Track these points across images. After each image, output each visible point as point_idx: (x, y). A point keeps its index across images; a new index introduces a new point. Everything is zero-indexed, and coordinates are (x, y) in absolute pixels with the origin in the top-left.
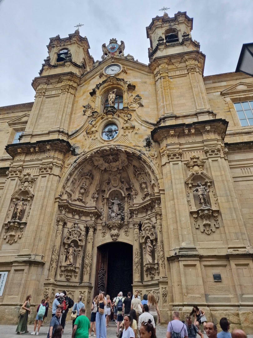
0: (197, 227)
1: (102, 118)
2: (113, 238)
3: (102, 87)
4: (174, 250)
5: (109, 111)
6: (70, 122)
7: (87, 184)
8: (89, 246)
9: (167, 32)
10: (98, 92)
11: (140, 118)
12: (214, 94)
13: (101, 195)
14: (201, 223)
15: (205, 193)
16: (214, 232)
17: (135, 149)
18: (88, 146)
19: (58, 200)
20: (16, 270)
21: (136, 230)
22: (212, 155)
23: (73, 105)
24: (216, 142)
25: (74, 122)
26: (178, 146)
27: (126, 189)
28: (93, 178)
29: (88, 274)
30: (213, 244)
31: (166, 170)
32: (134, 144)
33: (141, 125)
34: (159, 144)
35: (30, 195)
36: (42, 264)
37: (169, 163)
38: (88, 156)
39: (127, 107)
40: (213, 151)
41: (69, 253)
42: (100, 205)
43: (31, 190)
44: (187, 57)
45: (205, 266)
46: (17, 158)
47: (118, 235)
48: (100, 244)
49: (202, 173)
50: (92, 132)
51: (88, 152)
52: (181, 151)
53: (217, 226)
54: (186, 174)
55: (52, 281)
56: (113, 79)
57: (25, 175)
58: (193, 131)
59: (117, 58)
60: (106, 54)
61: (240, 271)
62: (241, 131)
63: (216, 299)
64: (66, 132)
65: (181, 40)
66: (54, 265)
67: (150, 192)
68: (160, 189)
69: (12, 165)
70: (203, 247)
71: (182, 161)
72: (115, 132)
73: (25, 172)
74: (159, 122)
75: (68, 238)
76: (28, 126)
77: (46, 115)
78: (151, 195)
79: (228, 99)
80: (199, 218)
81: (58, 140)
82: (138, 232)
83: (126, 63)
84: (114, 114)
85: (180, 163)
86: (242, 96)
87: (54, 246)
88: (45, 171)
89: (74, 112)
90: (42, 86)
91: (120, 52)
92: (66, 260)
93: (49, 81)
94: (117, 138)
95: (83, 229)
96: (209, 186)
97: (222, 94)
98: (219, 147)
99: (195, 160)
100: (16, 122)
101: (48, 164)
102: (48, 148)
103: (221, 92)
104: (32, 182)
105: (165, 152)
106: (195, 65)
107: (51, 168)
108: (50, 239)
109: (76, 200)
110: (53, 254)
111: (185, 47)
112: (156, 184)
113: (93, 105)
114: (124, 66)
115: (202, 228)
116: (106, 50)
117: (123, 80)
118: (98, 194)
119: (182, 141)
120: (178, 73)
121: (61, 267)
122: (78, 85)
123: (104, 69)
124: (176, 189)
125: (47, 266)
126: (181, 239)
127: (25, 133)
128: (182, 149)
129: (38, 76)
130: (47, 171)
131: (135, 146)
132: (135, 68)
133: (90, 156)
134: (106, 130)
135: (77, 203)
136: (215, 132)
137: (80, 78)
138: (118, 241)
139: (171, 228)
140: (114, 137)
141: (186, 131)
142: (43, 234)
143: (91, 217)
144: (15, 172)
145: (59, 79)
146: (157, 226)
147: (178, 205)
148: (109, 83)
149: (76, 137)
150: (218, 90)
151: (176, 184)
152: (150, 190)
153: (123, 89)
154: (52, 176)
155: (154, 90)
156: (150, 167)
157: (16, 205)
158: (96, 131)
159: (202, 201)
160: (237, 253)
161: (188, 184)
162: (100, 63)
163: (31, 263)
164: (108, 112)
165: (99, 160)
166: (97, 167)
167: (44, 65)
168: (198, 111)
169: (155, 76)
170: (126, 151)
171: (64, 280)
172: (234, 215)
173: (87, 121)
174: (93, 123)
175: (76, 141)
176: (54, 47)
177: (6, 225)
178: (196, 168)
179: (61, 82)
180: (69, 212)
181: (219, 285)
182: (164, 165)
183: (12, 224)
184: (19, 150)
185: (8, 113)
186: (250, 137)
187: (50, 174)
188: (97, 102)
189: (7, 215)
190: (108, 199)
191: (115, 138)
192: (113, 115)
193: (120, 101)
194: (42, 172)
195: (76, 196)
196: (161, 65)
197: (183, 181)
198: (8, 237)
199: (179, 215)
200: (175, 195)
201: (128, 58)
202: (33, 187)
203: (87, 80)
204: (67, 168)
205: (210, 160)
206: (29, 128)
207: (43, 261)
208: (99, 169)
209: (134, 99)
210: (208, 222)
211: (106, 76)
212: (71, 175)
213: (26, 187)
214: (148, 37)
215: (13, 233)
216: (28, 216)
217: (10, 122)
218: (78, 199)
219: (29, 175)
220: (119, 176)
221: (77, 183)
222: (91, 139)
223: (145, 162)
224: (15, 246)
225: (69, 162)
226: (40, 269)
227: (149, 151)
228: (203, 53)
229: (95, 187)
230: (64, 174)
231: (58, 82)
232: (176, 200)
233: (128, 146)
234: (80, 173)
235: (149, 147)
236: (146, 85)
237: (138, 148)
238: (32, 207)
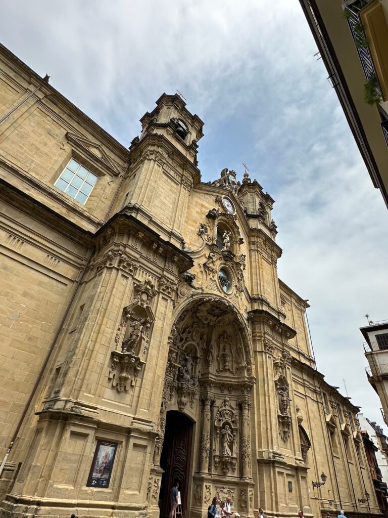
0: (280, 432)
2: (182, 407)
4: (268, 452)
10: (217, 221)
14: (282, 428)
16: (288, 441)
17: (242, 319)
18: (205, 284)
20: (135, 445)
21: (208, 407)
22: (287, 361)
26: (271, 339)
27: (202, 349)
30: (287, 452)
32: (242, 312)
37: (265, 353)
38: (207, 298)
47: (184, 405)
49: (283, 377)
50: (212, 269)
51: (207, 293)
53: (289, 434)
57: (146, 283)
58: (280, 330)
60: (225, 181)
68: (253, 376)
73: (145, 276)
77: (163, 199)
80: (282, 424)
84: (231, 262)
85: (272, 357)
88: (166, 291)
90: (163, 152)
93: (173, 154)
94: (232, 296)
99: (281, 361)
100: (82, 144)
101: (171, 283)
102: (175, 259)
104: (151, 298)
105: (263, 339)
113: (208, 230)
115: (282, 435)
116: (227, 177)
117: (238, 228)
120: (267, 257)
123: (223, 197)
126: (274, 442)
128: (274, 344)
138: (184, 411)
141: (277, 328)
143: (171, 372)
144: (128, 264)
145: (183, 164)
158: (216, 272)
161: (277, 385)
162: (221, 186)
165: (206, 307)
173: (204, 247)
174: (214, 259)
177: (117, 355)
178: (281, 370)
179: (183, 169)
181: (291, 495)
182: (259, 352)
184: (140, 234)
185: (70, 116)
187: (171, 300)
194: (163, 290)
196: (259, 239)
197: (274, 380)
198: (116, 377)
204: (180, 297)
210: (285, 429)
211: (223, 207)
212: (182, 310)
213: (144, 302)
216: (145, 353)
217: (71, 136)
219: (151, 285)
222: (209, 277)
225: (184, 290)
230: (176, 304)
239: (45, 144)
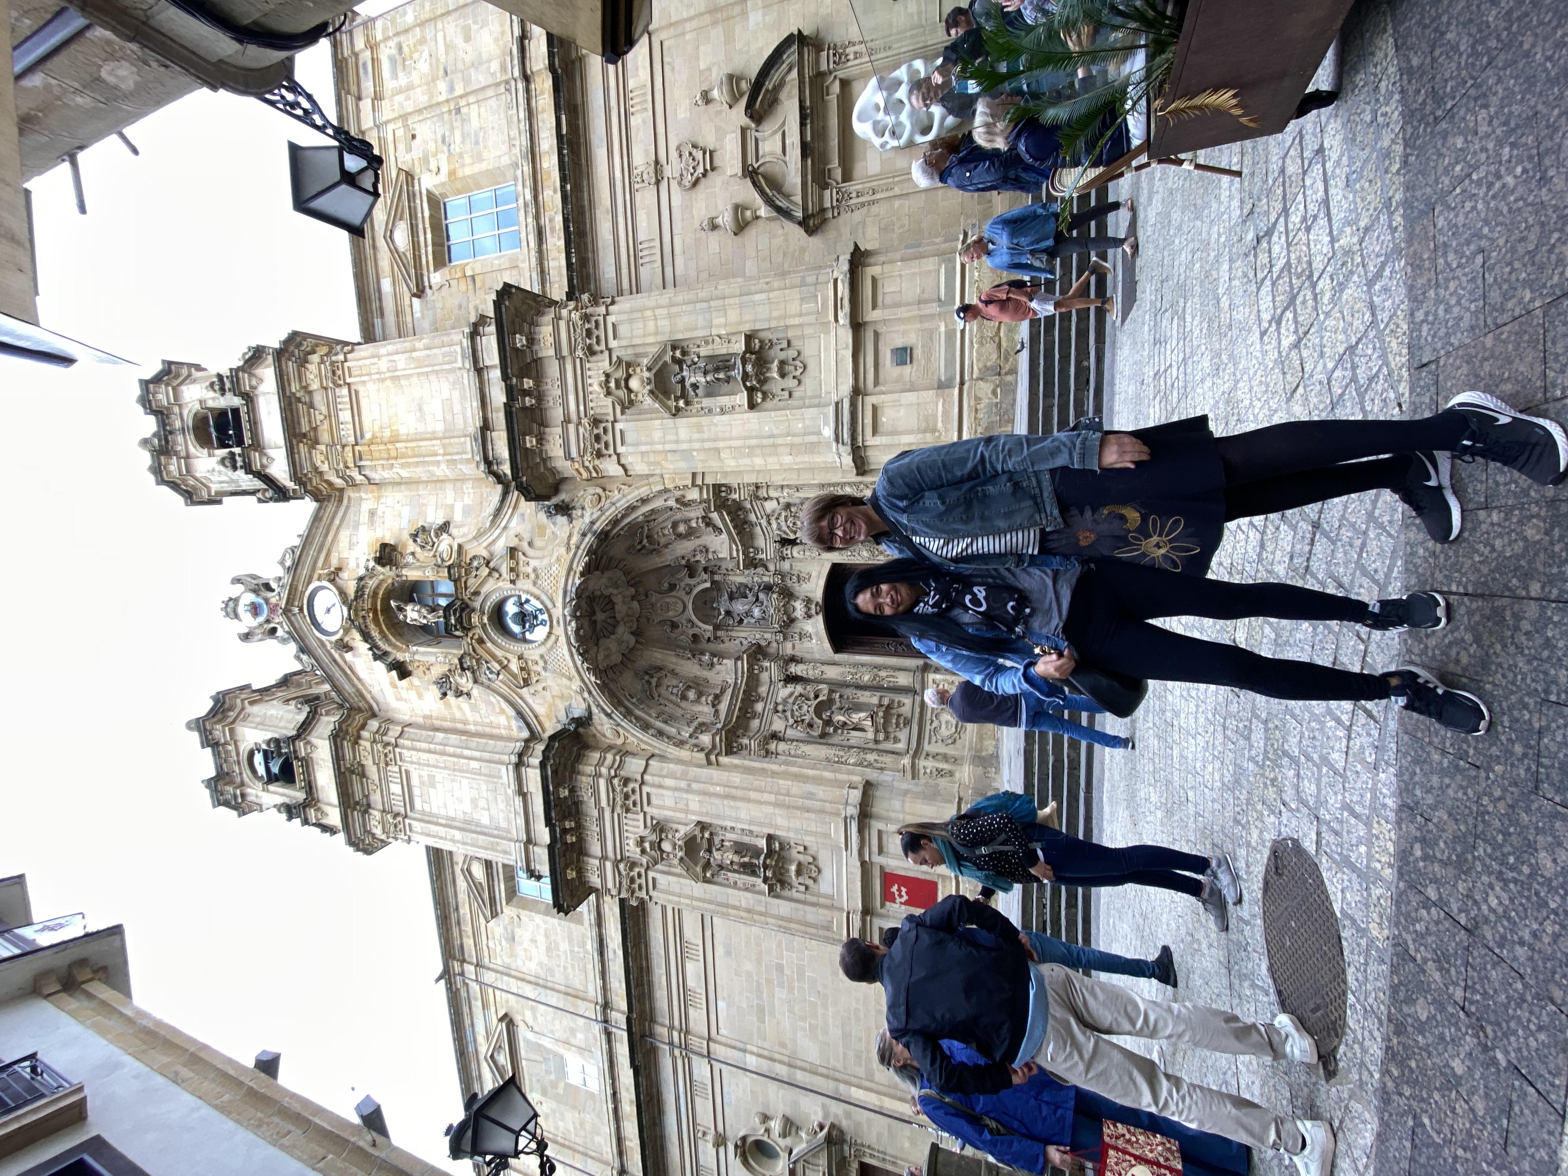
0: (786, 394)
1: (481, 641)
2: (813, 612)
3: (380, 643)
4: (840, 456)
5: (459, 620)
6: (491, 737)
7: (675, 682)
8: (832, 673)
9: (204, 440)
10: (401, 656)
11: (485, 533)
12: (417, 315)
13: (704, 645)
14: (776, 383)
15: (703, 365)
16: (799, 353)
17: (578, 548)
18: (565, 681)
19: (713, 758)
20: (881, 851)
21: (795, 554)
22: (598, 337)
23: (437, 730)
24: (563, 324)
25: (491, 725)
26: (572, 428)
27: (691, 576)
28: (660, 669)
29: (897, 674)
30: (828, 359)
31: (638, 467)
32: (563, 550)
33: (505, 528)
34: (564, 480)
35: (697, 832)
36: (868, 786)
37: (618, 455)
38: (593, 679)
39: (449, 567)
40: (589, 333)
41: (845, 724)
42: (730, 646)
43: (683, 830)
44: (294, 387)
45: (876, 383)
46: (595, 880)
47: (808, 601)
48: (827, 645)
49: (649, 369)
50: (522, 669)
51: (583, 680)
52: (585, 421)
53: (784, 344)
54: (652, 411)
55: (906, 761)
56: (356, 611)
57: (643, 851)
58: (528, 383)
59: (288, 599)
60: (273, 631)
61: (888, 300)
62: (533, 254)
63: (949, 362)
64: (519, 745)
65: (237, 402)
66: (871, 757)
67: (700, 513)
68: (689, 482)
69: (614, 892)
70: (833, 384)
71: (615, 421)
72: (526, 606)
73: (632, 850)
74: (499, 478)
75: (810, 725)
76: (499, 859)
77: (467, 807)
78: (707, 510)
79: (436, 278)
80: (765, 388)
81: (543, 765)
82: (800, 547)
83: (305, 572)
84: (467, 606)
85: (619, 426)
86: (427, 237)
87: (828, 760)
88: (632, 798)
89: (460, 726)
90: (373, 822)
91: (268, 587)
92: (862, 730)
93: (357, 803)
94: (544, 597)
95: (790, 688)
96: (684, 353)
97: (420, 293)
98: (575, 316)
99: (612, 385)
100: (486, 896)
101: (614, 790)
102: (567, 793)
103: (414, 295)
104: (662, 831)
105: (587, 464)
106: (322, 362)
107: (626, 781)
108: (811, 772)
109: (717, 711)
110: (845, 763)
111: (262, 388)
112: (678, 494)
113: (438, 671)
114: (316, 576)
115: (790, 383)
116: (258, 631)
117: (361, 579)
118: (702, 653)
119: (556, 414)
120: (345, 416)
121: (876, 742)
122: (374, 715)
123: (324, 638)
124: (690, 441)
125: (872, 775)
126: (813, 438)
127: (521, 864)
128: (580, 418)
129: (341, 837)
130: (633, 791)
131: (568, 549)
132: (323, 545)
133: (595, 674)
134: (516, 628)
135: (723, 707)
136: (534, 324)
137: (351, 709)
138: (820, 601)
139: (787, 459)
140: (540, 606)
141: (529, 401)
142: (796, 788)
143: (762, 669)
144: (632, 881)
145: (353, 772)
146: (785, 496)
147: (731, 439)
148: (369, 621)
149: (536, 717)
150: (407, 302)
151: (677, 442)
152: (695, 513)
153: (390, 581)
154: (646, 777)
155: (397, 488)
156: (632, 508)
157: (721, 867)
158: (520, 657)
159: (721, 376)
160: (846, 302)
161: (678, 409)
162: (304, 649)
163: (865, 815)
164: (461, 623)
165: (608, 649)
166: (628, 657)
167: (306, 822)
168: (468, 364)
169: (352, 484)
170: (582, 574)
171: (906, 731)
172: (758, 297)
173: (488, 687)
174: (496, 667)
175: (548, 716)
176: (243, 796)
177: (771, 889)
178: (634, 383)
179: (363, 766)
180: (747, 728)
181: (918, 353)
182: (626, 470)
183: (769, 874)
184: (571, 874)
185: (459, 923)
186: (553, 229)
187: (643, 783)
188: (432, 659)
189: (746, 889)
190: (717, 627)
191: (542, 603)
192: (473, 610)
193: (429, 591)
194: (635, 804)
195: (704, 710)
196: (319, 464)
197: (670, 422)
198: (801, 880)
199: (757, 437)
200: (707, 445)
201: (288, 563)
202: (675, 826)
203: (358, 690)
204: (626, 738)
205: (613, 344)
206: (505, 852)
207: (861, 787)
208: (632, 650)
209: (422, 547)
210: (775, 366)
211: (347, 631)
212: (645, 727)
213: (674, 846)
214: (219, 502)
215: (793, 868)
216: (751, 832)
217: (488, 913)
218: (714, 706)
219: (641, 841)
220: (654, 597)
221: (670, 709)
222: (543, 673)
223: (615, 522)
224: (824, 860)
225: (609, 733)
226: (879, 793)
227: (583, 508)
228: (284, 336)
229: (683, 662)
230: (643, 746)
231: (363, 775)
232: (721, 444)
233: (566, 566)
234: (640, 701)
235: (574, 508)
236: (379, 513)
237: (575, 539)
238: (729, 824)
239: (533, 941)
